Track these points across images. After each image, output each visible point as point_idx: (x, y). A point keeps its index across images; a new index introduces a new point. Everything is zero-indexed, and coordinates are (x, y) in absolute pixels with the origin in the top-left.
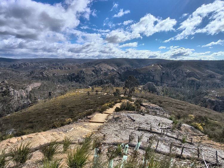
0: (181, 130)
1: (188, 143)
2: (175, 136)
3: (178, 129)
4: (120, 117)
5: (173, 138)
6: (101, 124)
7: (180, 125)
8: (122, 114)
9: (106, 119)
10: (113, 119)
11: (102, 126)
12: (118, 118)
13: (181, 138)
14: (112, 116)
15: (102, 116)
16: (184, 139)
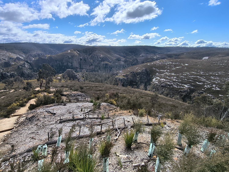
0: (101, 109)
1: (106, 118)
2: (96, 116)
3: (99, 109)
4: (36, 115)
5: (94, 118)
6: (9, 132)
7: (100, 105)
8: (38, 111)
9: (15, 124)
10: (27, 120)
11: (10, 134)
12: (33, 117)
13: (100, 116)
14: (24, 117)
15: (9, 121)
16: (103, 116)
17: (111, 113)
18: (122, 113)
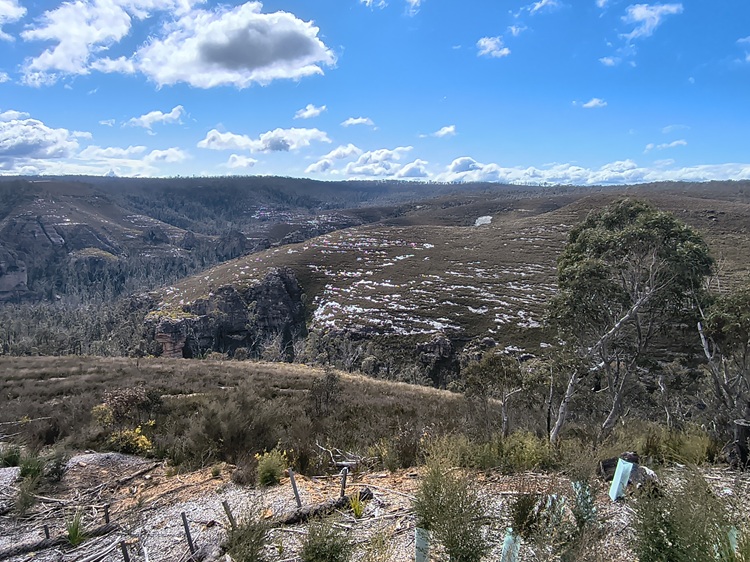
0: (66, 490)
1: (96, 533)
2: (34, 537)
3: (51, 493)
5: (24, 550)
7: (58, 473)
13: (62, 530)
16: (74, 530)
17: (123, 502)
18: (176, 491)
